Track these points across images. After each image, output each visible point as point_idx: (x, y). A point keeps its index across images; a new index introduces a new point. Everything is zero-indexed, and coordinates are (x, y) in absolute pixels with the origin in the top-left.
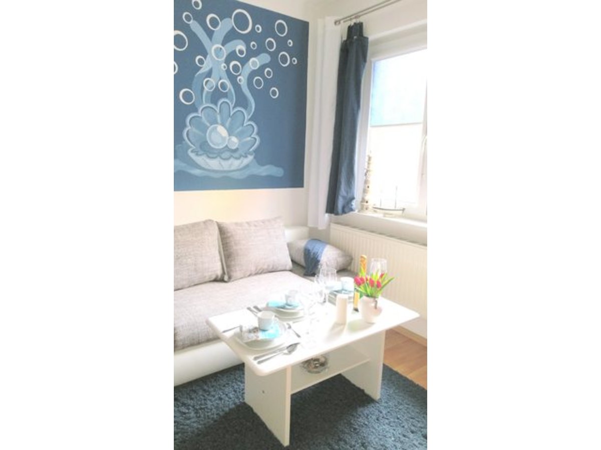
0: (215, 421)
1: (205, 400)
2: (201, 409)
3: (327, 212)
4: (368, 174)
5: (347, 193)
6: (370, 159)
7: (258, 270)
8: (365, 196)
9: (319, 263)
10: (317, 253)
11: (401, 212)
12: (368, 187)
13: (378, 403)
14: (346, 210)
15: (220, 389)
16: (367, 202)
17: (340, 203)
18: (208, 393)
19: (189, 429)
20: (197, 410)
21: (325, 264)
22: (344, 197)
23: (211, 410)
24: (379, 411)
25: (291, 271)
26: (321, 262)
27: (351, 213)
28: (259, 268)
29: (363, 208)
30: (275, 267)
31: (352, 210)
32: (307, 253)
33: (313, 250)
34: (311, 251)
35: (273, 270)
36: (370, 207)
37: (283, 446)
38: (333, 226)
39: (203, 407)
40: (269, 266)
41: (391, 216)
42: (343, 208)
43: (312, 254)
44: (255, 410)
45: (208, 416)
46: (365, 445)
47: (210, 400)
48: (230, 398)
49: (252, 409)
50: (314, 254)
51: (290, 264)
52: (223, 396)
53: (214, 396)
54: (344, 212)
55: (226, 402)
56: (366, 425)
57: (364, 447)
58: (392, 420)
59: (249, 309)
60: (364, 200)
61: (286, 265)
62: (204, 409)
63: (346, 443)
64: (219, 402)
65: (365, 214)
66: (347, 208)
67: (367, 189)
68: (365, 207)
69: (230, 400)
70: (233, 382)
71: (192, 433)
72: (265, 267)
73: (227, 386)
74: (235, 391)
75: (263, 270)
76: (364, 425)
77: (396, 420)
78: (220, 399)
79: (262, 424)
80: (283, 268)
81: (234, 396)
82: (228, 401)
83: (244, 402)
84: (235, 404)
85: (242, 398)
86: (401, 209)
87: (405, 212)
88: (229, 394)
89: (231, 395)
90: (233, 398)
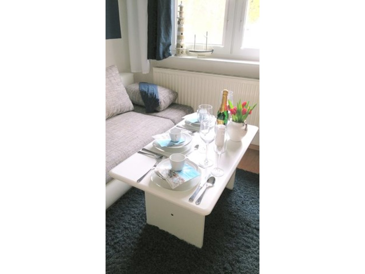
0: (135, 250)
1: (113, 234)
2: (115, 243)
3: (148, 58)
4: (181, 22)
5: (166, 40)
6: (181, 8)
7: (109, 116)
8: (180, 42)
9: (159, 102)
10: (154, 93)
11: (211, 52)
12: (182, 34)
13: (234, 191)
14: (166, 55)
15: (120, 219)
16: (182, 47)
17: (161, 49)
18: (112, 227)
19: (118, 266)
20: (113, 246)
21: (162, 101)
22: (164, 44)
23: (125, 241)
24: (239, 197)
25: (133, 111)
26: (160, 101)
27: (170, 57)
28: (111, 113)
29: (178, 53)
30: (122, 110)
31: (170, 55)
32: (144, 94)
33: (148, 91)
34: (147, 92)
35: (121, 112)
36: (184, 51)
37: (199, 249)
38: (155, 70)
39: (115, 241)
40: (117, 110)
41: (204, 57)
42: (164, 53)
43: (149, 95)
44: (161, 228)
45: (126, 248)
46: (249, 225)
47: (119, 232)
48: (134, 225)
49: (157, 228)
50: (151, 94)
51: (132, 106)
52: (127, 225)
53: (119, 228)
54: (165, 57)
55: (132, 229)
56: (239, 210)
57: (249, 226)
58: (251, 200)
59: (140, 152)
60: (179, 46)
61: (130, 107)
62: (118, 242)
63: (237, 228)
64: (127, 232)
65: (181, 57)
66: (166, 54)
67: (181, 35)
68: (181, 51)
69: (135, 227)
70: (127, 211)
71: (122, 268)
72: (115, 111)
73: (123, 215)
74: (134, 217)
75: (113, 115)
76: (238, 211)
77: (253, 200)
78: (126, 228)
79: (174, 237)
80: (128, 110)
81: (136, 222)
82: (133, 228)
83: (147, 224)
84: (141, 228)
85: (143, 221)
86: (211, 50)
87: (213, 52)
88: (130, 222)
89: (133, 222)
90: (137, 224)
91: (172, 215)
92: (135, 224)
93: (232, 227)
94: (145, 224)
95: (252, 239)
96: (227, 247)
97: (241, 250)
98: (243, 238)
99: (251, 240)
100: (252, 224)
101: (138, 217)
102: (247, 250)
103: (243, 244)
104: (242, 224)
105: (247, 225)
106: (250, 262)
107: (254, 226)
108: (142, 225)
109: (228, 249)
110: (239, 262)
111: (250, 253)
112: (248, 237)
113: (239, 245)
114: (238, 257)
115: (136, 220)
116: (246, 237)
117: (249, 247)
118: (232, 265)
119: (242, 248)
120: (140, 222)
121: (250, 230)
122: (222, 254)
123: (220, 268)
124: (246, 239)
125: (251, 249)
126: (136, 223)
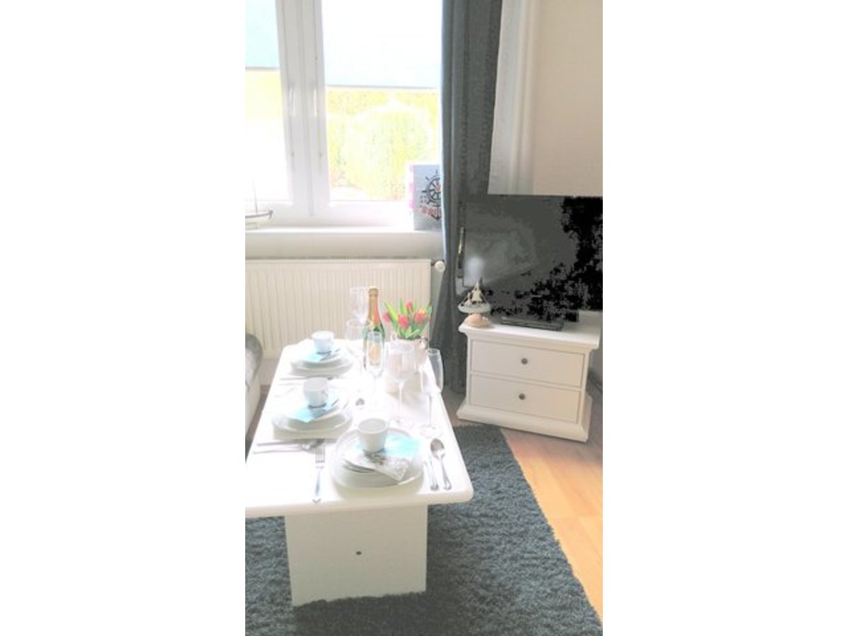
11: (268, 217)
44: (330, 597)
81: (267, 616)
82: (270, 631)
83: (295, 607)
84: (287, 621)
85: (282, 605)
86: (267, 212)
87: (273, 216)
88: (254, 623)
89: (261, 620)
90: (273, 620)
91: (359, 553)
92: (268, 621)
93: (449, 531)
94: (291, 609)
95: (488, 534)
96: (463, 566)
97: (484, 559)
98: (475, 538)
99: (487, 537)
100: (473, 510)
101: (263, 605)
102: (493, 553)
103: (483, 548)
104: (460, 520)
105: (468, 516)
106: (509, 569)
107: (478, 513)
108: (286, 614)
109: (467, 567)
110: (493, 577)
111: (498, 556)
112: (481, 535)
113: (478, 552)
114: (488, 571)
115: (263, 613)
116: (479, 535)
117: (492, 549)
118: (487, 588)
119: (485, 555)
120: (275, 613)
121: (476, 521)
122: (463, 581)
123: (475, 602)
124: (478, 538)
125: (496, 550)
126: (268, 618)
